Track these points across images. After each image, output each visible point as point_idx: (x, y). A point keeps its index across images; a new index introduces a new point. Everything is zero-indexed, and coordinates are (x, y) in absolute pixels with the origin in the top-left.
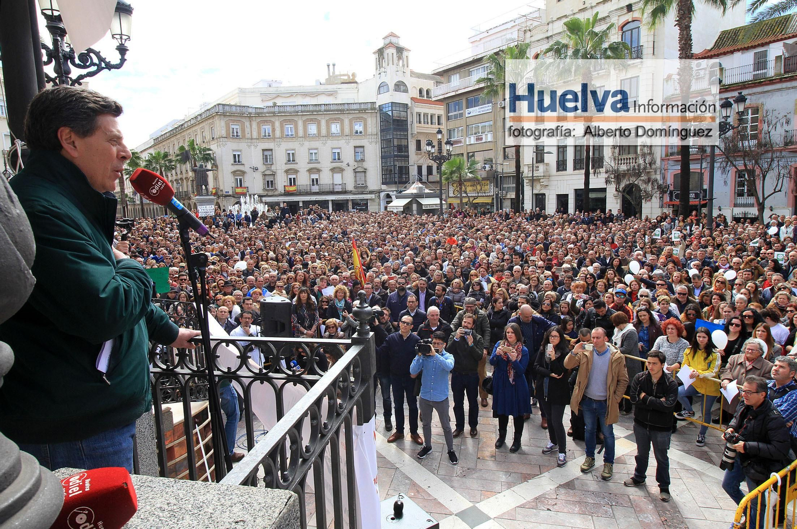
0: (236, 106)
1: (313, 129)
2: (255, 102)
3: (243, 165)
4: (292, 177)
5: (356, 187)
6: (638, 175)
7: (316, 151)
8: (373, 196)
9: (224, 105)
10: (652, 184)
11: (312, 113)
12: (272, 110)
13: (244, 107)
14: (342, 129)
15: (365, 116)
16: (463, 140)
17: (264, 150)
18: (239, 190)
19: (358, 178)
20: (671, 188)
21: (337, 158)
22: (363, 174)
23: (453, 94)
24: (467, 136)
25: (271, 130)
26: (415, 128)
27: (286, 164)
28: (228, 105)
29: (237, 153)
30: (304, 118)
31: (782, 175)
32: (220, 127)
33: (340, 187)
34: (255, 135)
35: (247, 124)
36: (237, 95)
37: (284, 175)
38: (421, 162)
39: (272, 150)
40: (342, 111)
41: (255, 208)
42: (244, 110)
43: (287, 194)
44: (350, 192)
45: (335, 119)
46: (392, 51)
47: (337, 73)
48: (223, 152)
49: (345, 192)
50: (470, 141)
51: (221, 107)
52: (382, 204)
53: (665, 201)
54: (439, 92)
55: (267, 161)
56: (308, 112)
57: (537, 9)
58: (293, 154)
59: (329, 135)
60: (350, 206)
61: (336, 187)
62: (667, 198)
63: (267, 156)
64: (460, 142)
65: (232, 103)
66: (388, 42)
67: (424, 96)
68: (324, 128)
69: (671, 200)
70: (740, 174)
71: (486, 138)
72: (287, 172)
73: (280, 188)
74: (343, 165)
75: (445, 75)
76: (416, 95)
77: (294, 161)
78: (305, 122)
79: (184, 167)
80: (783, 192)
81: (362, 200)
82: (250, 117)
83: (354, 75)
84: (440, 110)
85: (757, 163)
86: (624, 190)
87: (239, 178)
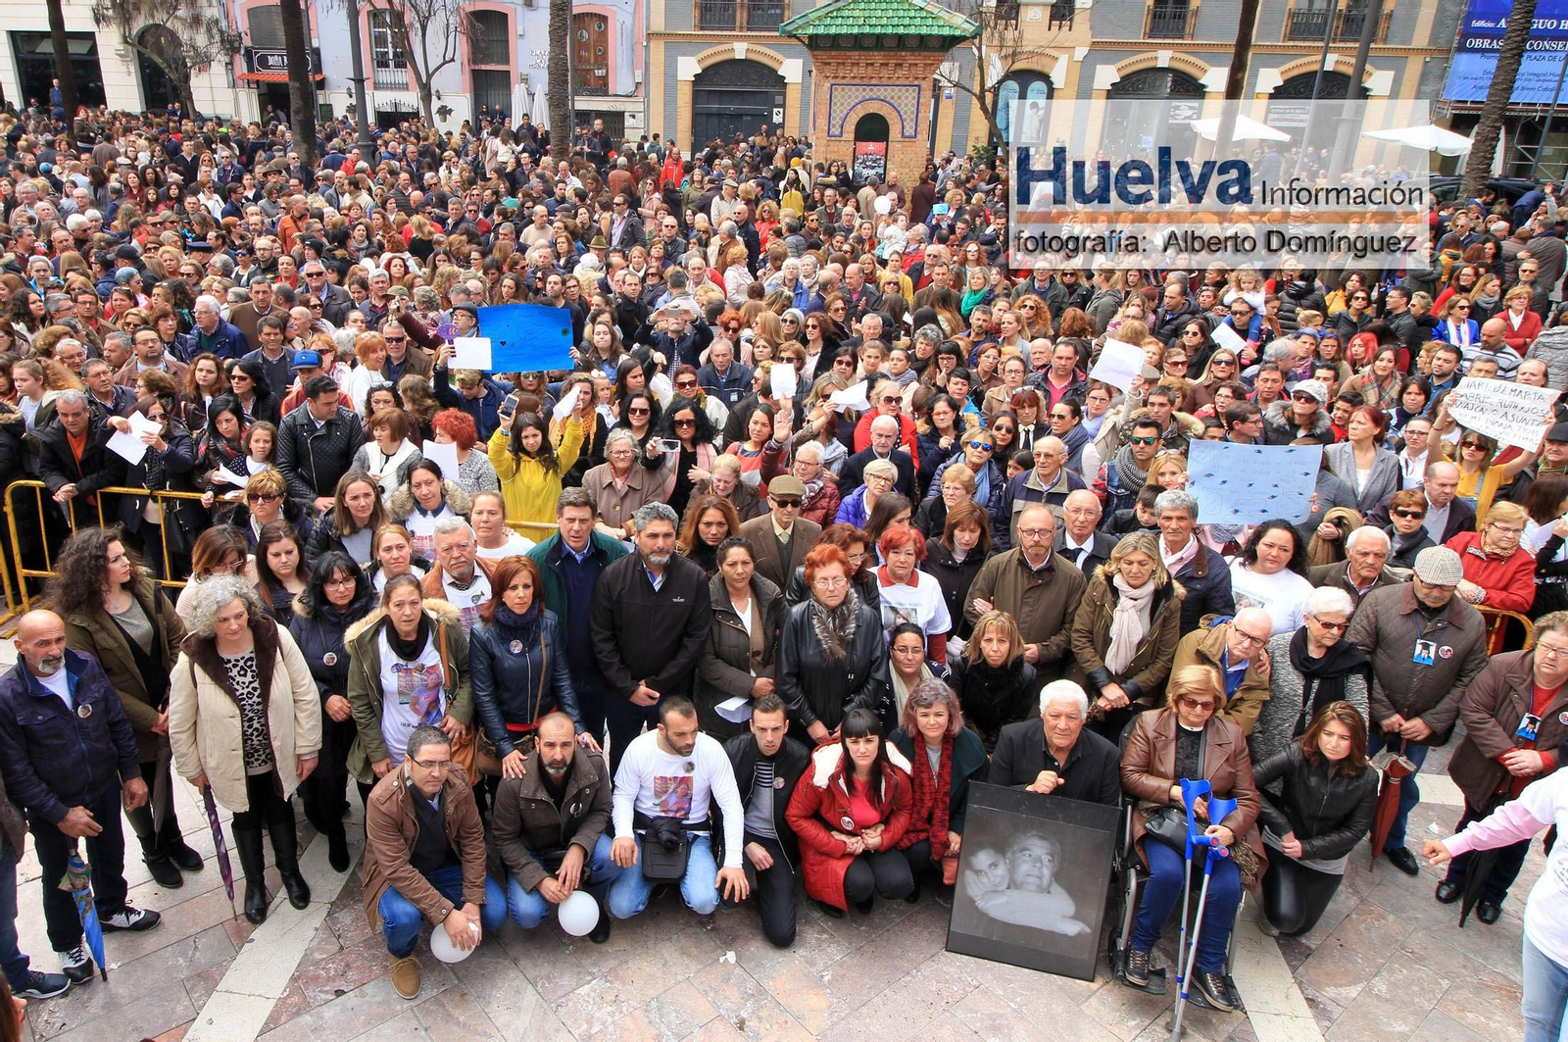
6: (172, 6)
10: (209, 30)
20: (247, 42)
31: (452, 28)
53: (238, 73)
62: (241, 65)
69: (251, 69)
80: (454, 67)
86: (141, 39)
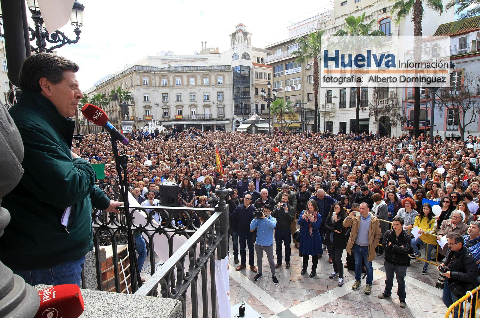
0: (146, 67)
1: (192, 81)
2: (158, 65)
3: (150, 102)
4: (180, 110)
5: (218, 117)
6: (389, 111)
7: (194, 95)
8: (228, 122)
9: (139, 66)
10: (397, 116)
11: (192, 71)
12: (168, 69)
13: (151, 67)
14: (210, 82)
15: (224, 73)
16: (283, 89)
17: (163, 94)
18: (147, 118)
19: (219, 111)
20: (409, 119)
21: (207, 99)
22: (223, 109)
23: (278, 61)
24: (286, 86)
25: (167, 81)
26: (254, 81)
27: (176, 102)
28: (141, 66)
29: (146, 95)
30: (188, 74)
31: (475, 112)
32: (136, 79)
33: (209, 116)
34: (157, 84)
35: (153, 78)
36: (147, 60)
37: (175, 109)
38: (258, 102)
39: (167, 93)
40: (210, 71)
41: (157, 128)
42: (151, 69)
43: (176, 120)
44: (215, 120)
45: (206, 75)
46: (241, 34)
47: (207, 47)
48: (138, 94)
49: (211, 119)
50: (287, 89)
51: (137, 67)
52: (234, 127)
53: (404, 127)
54: (269, 59)
55: (164, 100)
56: (190, 70)
57: (329, 10)
58: (180, 96)
59: (202, 85)
60: (215, 128)
61: (206, 116)
62: (406, 125)
63: (165, 97)
64: (281, 90)
65: (144, 65)
66: (239, 29)
67: (260, 62)
68: (199, 80)
69: (408, 126)
70: (450, 111)
71: (297, 88)
72: (177, 107)
73: (172, 117)
74: (211, 103)
75: (273, 49)
76: (255, 61)
77: (181, 100)
78: (187, 77)
79: (114, 103)
80: (476, 123)
81: (222, 124)
82: (154, 73)
83: (217, 49)
84: (269, 71)
85: (460, 104)
86: (380, 120)
87: (147, 110)
